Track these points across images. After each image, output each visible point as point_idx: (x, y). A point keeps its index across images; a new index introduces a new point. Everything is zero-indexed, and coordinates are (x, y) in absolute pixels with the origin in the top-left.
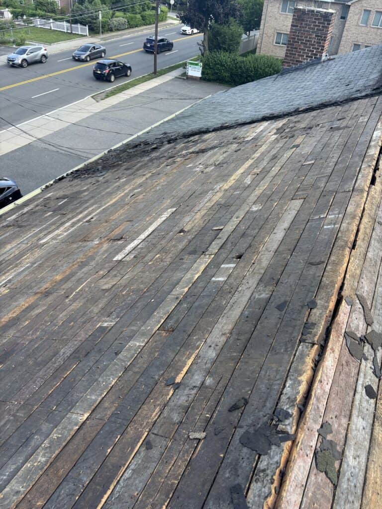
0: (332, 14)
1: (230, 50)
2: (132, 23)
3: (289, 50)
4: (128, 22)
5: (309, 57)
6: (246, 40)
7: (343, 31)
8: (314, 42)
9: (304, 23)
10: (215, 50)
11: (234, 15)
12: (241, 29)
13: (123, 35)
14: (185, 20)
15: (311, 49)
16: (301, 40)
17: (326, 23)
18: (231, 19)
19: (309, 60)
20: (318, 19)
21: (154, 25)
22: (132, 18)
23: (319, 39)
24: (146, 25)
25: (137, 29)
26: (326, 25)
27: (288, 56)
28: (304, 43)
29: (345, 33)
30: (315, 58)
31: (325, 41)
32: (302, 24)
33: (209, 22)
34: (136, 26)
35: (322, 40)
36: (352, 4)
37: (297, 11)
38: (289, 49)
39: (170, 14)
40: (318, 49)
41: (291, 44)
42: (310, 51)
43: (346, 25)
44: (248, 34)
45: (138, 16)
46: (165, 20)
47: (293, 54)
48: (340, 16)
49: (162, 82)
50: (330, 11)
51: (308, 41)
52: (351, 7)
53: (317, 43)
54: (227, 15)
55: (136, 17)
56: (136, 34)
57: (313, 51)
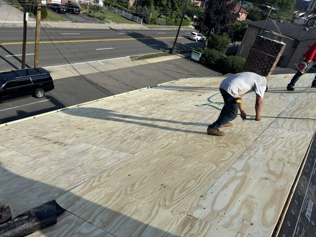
0: (283, 45)
1: (220, 50)
2: (169, 23)
3: (248, 62)
4: (166, 22)
5: (261, 69)
6: (232, 46)
7: (293, 55)
8: (266, 60)
9: (261, 47)
10: (211, 48)
11: (226, 31)
12: (230, 40)
13: (161, 28)
14: (197, 28)
15: (263, 64)
16: (257, 57)
17: (277, 50)
18: (225, 33)
19: (260, 71)
20: (272, 46)
21: (179, 26)
22: (169, 20)
23: (270, 60)
24: (176, 25)
25: (170, 26)
26: (277, 51)
27: (246, 65)
28: (259, 60)
30: (265, 71)
31: (274, 61)
32: (260, 47)
33: (211, 32)
34: (171, 25)
35: (272, 60)
36: (301, 40)
37: (258, 38)
38: (248, 60)
39: (191, 23)
40: (268, 66)
41: (250, 58)
42: (262, 66)
43: (296, 52)
44: (234, 44)
45: (173, 20)
46: (188, 25)
47: (250, 65)
48: (293, 46)
49: (175, 59)
50: (282, 43)
51: (263, 59)
52: (300, 42)
53: (269, 62)
54: (222, 31)
55: (172, 20)
56: (169, 29)
57: (264, 66)
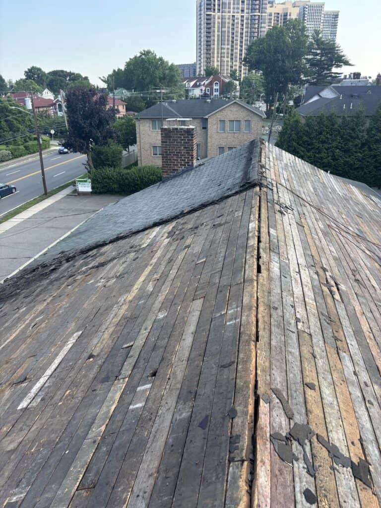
0: (193, 129)
1: (114, 165)
2: (16, 153)
3: (164, 162)
4: (12, 153)
5: (183, 165)
6: (126, 156)
7: (207, 139)
8: (184, 153)
9: (172, 139)
10: (101, 167)
11: (111, 137)
12: (120, 148)
13: (8, 165)
14: (67, 146)
15: (183, 159)
16: (172, 152)
17: (190, 136)
18: (110, 140)
19: (183, 168)
20: (183, 134)
21: (38, 153)
22: (15, 150)
23: (188, 150)
24: (30, 154)
25: (22, 158)
26: (190, 138)
27: (165, 167)
28: (176, 155)
29: (209, 140)
30: (188, 165)
31: (193, 151)
32: (170, 140)
33: (90, 145)
34: (21, 156)
35: (190, 150)
36: (209, 117)
37: (163, 130)
38: (165, 161)
39: (52, 142)
40: (188, 158)
41: (164, 157)
42: (182, 160)
43: (209, 133)
44: (128, 150)
45: (22, 147)
46: (49, 147)
47: (169, 165)
48: (202, 128)
49: (54, 201)
50: (191, 127)
51: (179, 153)
52: (209, 120)
53: (187, 153)
54: (105, 138)
55: (19, 149)
56: (22, 163)
57: (185, 160)
